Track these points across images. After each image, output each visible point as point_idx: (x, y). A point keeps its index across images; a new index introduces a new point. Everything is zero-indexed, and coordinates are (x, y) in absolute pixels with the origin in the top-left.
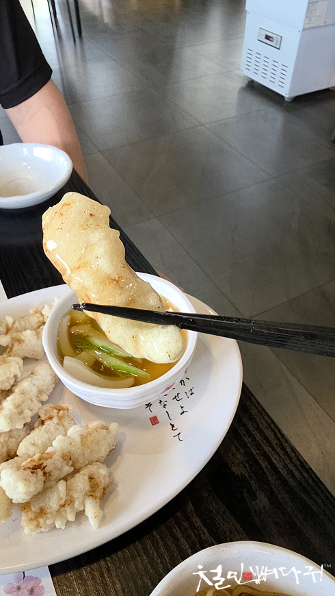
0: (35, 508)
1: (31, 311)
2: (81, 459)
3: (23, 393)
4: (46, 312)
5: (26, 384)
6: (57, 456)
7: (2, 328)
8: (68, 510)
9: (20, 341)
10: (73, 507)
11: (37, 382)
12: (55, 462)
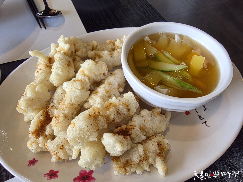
0: (123, 160)
1: (108, 41)
2: (151, 131)
3: (110, 84)
4: (117, 43)
5: (111, 79)
6: (137, 128)
7: (90, 47)
8: (145, 163)
9: (100, 57)
10: (148, 162)
11: (117, 79)
12: (136, 132)
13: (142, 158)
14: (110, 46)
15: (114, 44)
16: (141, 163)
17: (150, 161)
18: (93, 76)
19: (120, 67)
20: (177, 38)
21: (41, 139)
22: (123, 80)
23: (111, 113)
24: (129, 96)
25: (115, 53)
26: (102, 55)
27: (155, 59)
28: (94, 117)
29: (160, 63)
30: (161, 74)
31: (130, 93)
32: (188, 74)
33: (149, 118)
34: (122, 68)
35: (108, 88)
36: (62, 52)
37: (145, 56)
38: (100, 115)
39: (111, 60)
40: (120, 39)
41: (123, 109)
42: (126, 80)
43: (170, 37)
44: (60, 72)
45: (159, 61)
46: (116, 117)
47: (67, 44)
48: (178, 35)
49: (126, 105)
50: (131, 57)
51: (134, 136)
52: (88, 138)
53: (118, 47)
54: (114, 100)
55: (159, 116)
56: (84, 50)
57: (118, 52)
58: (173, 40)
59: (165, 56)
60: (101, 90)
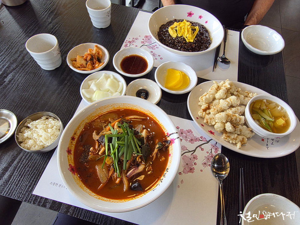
1: (246, 91)
2: (243, 134)
3: (238, 109)
4: (250, 95)
5: (239, 108)
6: (239, 129)
7: (237, 90)
8: (235, 140)
9: (239, 96)
10: (236, 141)
11: (241, 109)
12: (238, 129)
13: (235, 138)
14: (246, 94)
15: (248, 94)
16: (233, 140)
17: (237, 141)
18: (233, 103)
19: (246, 106)
20: (279, 108)
21: (204, 113)
22: (243, 111)
23: (234, 118)
24: (243, 117)
25: (246, 99)
26: (240, 96)
27: (263, 111)
28: (228, 116)
29: (264, 113)
30: (261, 117)
31: (244, 117)
32: (272, 124)
33: (245, 129)
34: (246, 107)
35: (236, 110)
36: (226, 87)
37: (258, 107)
38: (230, 116)
39: (243, 100)
40: (252, 94)
41: (238, 119)
42: (244, 112)
43: (277, 106)
44: (222, 95)
45: (264, 112)
46: (234, 120)
47: (229, 85)
48: (281, 107)
49: (240, 119)
50: (252, 104)
51: (236, 130)
52: (223, 120)
53: (249, 96)
54: (237, 115)
55: (249, 131)
56: (233, 90)
57: (248, 99)
58: (277, 107)
59: (268, 112)
60: (233, 109)
